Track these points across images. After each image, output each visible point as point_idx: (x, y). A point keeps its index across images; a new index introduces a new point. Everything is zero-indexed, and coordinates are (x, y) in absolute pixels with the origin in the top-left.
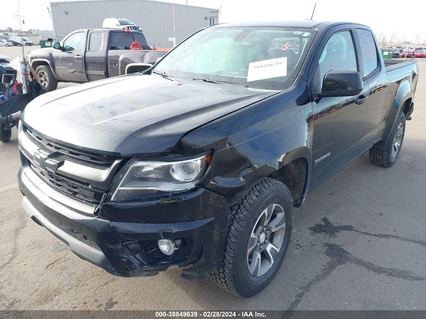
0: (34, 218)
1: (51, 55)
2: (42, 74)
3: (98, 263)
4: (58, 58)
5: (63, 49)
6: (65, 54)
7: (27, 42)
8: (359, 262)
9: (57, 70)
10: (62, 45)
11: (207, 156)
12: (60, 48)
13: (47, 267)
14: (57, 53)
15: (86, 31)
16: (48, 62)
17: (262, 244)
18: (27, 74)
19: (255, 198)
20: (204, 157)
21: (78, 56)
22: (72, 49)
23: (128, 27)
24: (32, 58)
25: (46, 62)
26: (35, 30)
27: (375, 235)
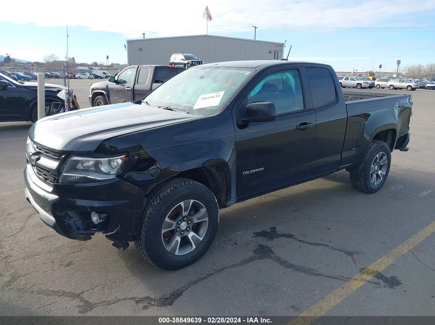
0: (28, 199)
1: (107, 87)
2: (99, 103)
3: (51, 225)
4: (112, 89)
5: (117, 82)
6: (119, 86)
7: (107, 75)
8: (278, 260)
9: (111, 99)
10: (116, 79)
11: (126, 157)
12: (115, 81)
13: (39, 239)
14: (113, 85)
15: (136, 66)
16: (105, 93)
17: (183, 231)
18: (69, 102)
19: (169, 191)
20: (124, 156)
21: (128, 88)
22: (125, 82)
23: (192, 62)
24: (93, 90)
25: (103, 93)
26: (116, 64)
27: (309, 243)
